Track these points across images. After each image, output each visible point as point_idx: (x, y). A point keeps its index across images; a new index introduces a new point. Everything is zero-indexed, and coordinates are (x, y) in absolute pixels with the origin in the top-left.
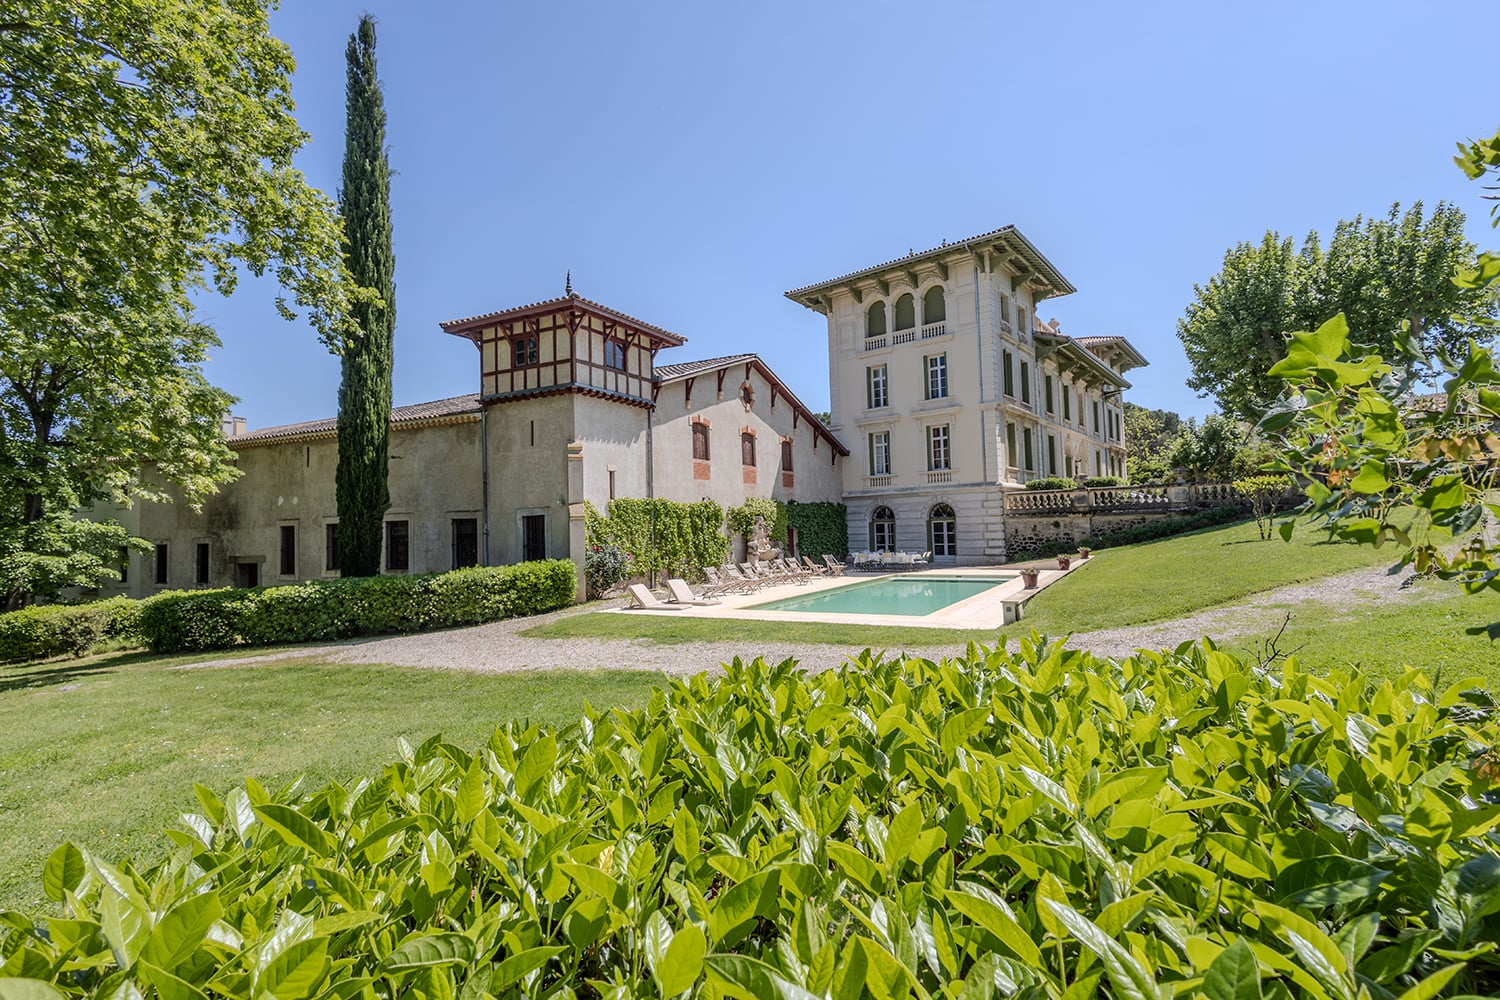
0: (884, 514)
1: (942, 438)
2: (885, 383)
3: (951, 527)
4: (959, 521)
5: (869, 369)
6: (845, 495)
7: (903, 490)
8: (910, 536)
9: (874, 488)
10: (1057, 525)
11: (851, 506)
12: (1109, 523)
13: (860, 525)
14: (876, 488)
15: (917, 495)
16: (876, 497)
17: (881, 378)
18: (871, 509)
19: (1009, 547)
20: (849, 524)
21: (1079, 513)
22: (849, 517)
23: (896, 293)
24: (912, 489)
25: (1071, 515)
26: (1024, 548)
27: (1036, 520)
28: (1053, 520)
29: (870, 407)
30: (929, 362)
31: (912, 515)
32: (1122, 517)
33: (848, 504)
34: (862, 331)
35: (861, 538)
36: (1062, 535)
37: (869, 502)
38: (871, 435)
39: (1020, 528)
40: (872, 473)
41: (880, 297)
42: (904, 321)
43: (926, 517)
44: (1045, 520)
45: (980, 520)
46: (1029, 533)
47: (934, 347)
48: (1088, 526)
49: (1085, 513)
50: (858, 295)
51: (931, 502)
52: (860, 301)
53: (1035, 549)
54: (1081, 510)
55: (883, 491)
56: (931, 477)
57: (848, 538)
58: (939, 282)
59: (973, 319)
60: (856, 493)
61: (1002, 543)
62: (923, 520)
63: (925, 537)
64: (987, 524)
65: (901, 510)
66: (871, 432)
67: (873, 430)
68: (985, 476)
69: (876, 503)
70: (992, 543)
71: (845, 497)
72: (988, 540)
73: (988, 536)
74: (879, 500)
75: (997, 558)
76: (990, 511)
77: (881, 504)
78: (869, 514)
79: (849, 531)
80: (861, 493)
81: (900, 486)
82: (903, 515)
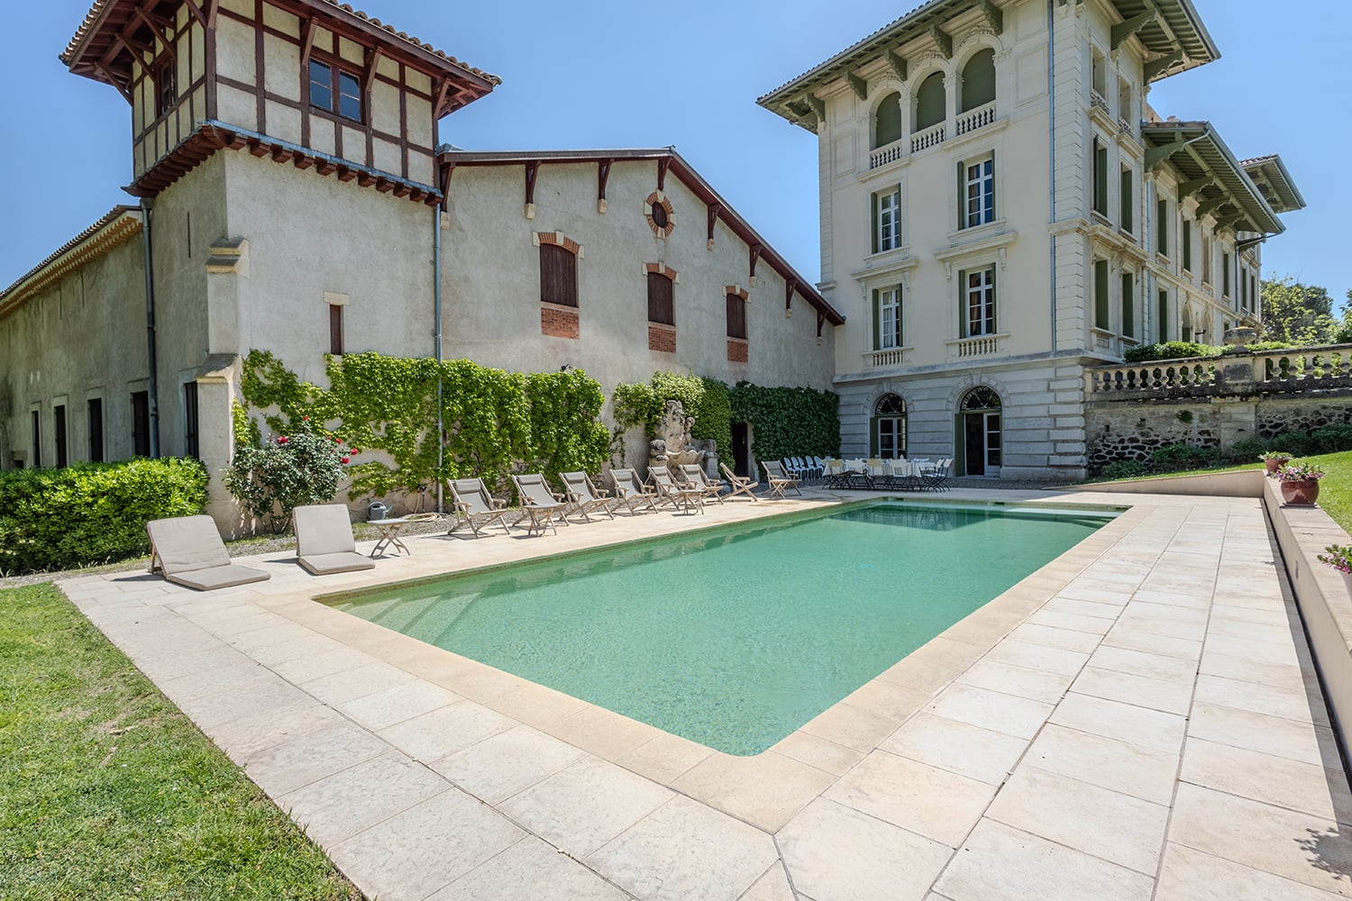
0: (892, 404)
1: (983, 288)
2: (898, 215)
3: (995, 422)
4: (1007, 413)
5: (875, 196)
6: (836, 379)
7: (920, 369)
8: (928, 437)
9: (877, 369)
10: (1186, 417)
11: (845, 395)
12: (1297, 412)
13: (857, 420)
14: (881, 368)
15: (941, 375)
16: (880, 381)
17: (892, 209)
18: (873, 399)
19: (1093, 453)
20: (843, 420)
21: (1233, 395)
22: (842, 410)
23: (917, 74)
24: (933, 367)
25: (1218, 400)
26: (1121, 456)
27: (1145, 410)
28: (1177, 409)
29: (875, 250)
30: (966, 171)
31: (933, 405)
32: (1327, 402)
33: (842, 392)
34: (865, 141)
35: (858, 439)
36: (1194, 434)
37: (871, 388)
38: (876, 292)
39: (1115, 422)
40: (876, 347)
41: (894, 85)
42: (929, 108)
43: (954, 409)
44: (1163, 410)
45: (1042, 411)
46: (1131, 431)
47: (973, 148)
48: (1251, 418)
49: (1245, 396)
50: (861, 88)
51: (962, 384)
52: (865, 97)
53: (1141, 457)
54: (1238, 389)
55: (891, 372)
56: (963, 348)
57: (840, 440)
58: (987, 40)
59: (1042, 86)
60: (852, 376)
61: (1081, 448)
62: (949, 413)
63: (952, 438)
64: (1055, 417)
65: (915, 398)
66: (875, 287)
67: (878, 284)
68: (1054, 342)
69: (880, 389)
70: (1061, 448)
71: (837, 383)
72: (1055, 442)
73: (1056, 435)
74: (884, 385)
75: (1071, 472)
76: (1061, 397)
77: (887, 390)
78: (870, 404)
79: (842, 430)
80: (858, 375)
81: (917, 364)
82: (918, 406)
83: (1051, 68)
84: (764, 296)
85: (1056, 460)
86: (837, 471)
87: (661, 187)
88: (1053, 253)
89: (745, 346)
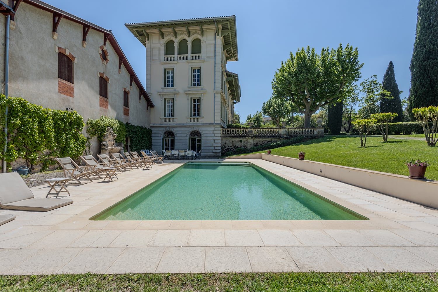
0: (170, 134)
1: (196, 104)
2: (173, 77)
3: (199, 141)
4: (203, 138)
5: (165, 69)
6: (151, 125)
7: (179, 124)
8: (181, 144)
9: (165, 123)
10: (241, 141)
11: (154, 130)
12: (260, 141)
13: (158, 139)
14: (167, 123)
15: (185, 126)
16: (166, 127)
17: (170, 75)
18: (164, 132)
19: (223, 149)
20: (153, 138)
21: (250, 137)
22: (153, 135)
23: (180, 38)
24: (183, 124)
25: (247, 138)
26: (228, 150)
27: (233, 139)
28: (239, 139)
29: (165, 86)
30: (193, 70)
31: (183, 135)
32: (264, 139)
33: (152, 129)
34: (163, 52)
35: (159, 144)
36: (243, 145)
37: (163, 129)
38: (165, 99)
39: (227, 142)
40: (165, 116)
41: (173, 38)
42: (183, 50)
43: (188, 136)
44: (237, 139)
45: (211, 138)
46: (230, 144)
47: (196, 64)
48: (253, 142)
49: (252, 137)
50: (162, 35)
51: (191, 130)
52: (163, 38)
53: (232, 150)
54: (251, 136)
55: (170, 124)
56: (191, 119)
57: (152, 144)
58: (199, 37)
59: (213, 55)
60: (157, 124)
61: (220, 148)
62: (187, 138)
63: (188, 145)
64: (215, 140)
65: (177, 133)
66: (165, 98)
67: (166, 97)
68: (214, 120)
69: (166, 129)
70: (216, 148)
71: (151, 126)
72: (214, 146)
73: (215, 145)
74: (168, 128)
75: (218, 154)
76: (216, 135)
77: (168, 130)
78: (163, 134)
79: (153, 141)
80: (159, 124)
81: (178, 123)
82: (178, 135)
83: (215, 51)
84: (134, 94)
85: (215, 151)
86: (169, 154)
87: (105, 44)
88: (215, 98)
89: (128, 110)
